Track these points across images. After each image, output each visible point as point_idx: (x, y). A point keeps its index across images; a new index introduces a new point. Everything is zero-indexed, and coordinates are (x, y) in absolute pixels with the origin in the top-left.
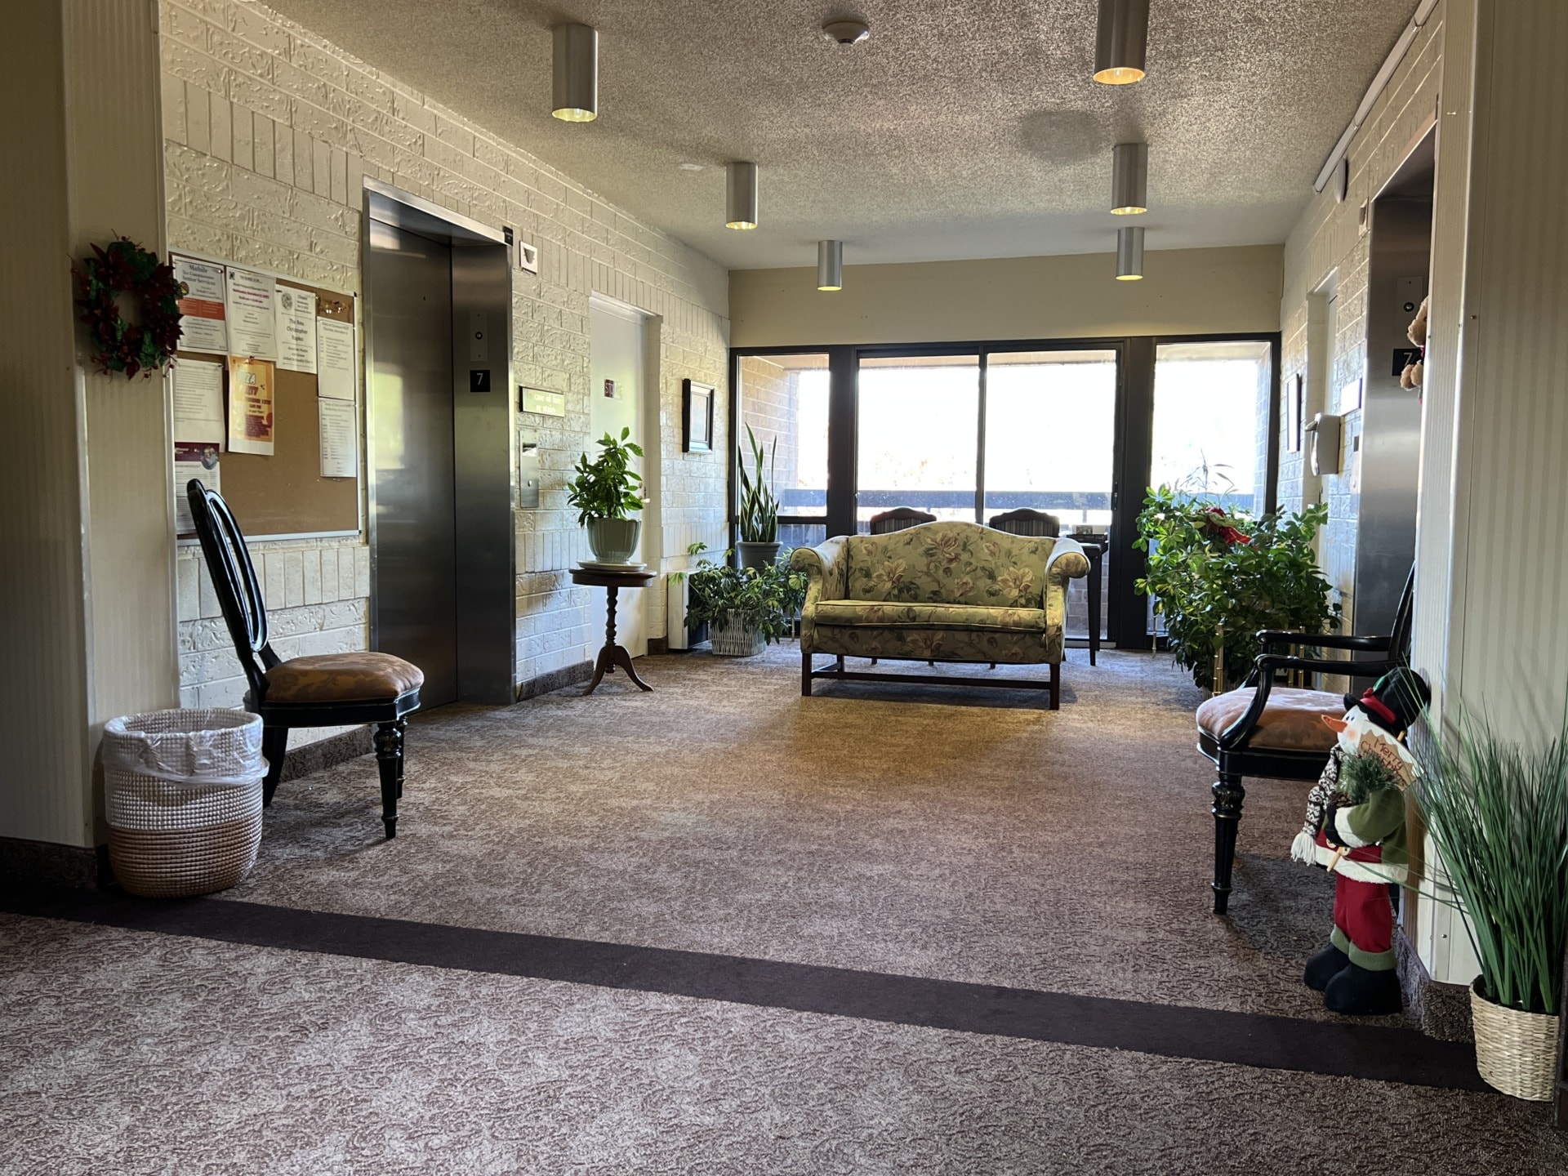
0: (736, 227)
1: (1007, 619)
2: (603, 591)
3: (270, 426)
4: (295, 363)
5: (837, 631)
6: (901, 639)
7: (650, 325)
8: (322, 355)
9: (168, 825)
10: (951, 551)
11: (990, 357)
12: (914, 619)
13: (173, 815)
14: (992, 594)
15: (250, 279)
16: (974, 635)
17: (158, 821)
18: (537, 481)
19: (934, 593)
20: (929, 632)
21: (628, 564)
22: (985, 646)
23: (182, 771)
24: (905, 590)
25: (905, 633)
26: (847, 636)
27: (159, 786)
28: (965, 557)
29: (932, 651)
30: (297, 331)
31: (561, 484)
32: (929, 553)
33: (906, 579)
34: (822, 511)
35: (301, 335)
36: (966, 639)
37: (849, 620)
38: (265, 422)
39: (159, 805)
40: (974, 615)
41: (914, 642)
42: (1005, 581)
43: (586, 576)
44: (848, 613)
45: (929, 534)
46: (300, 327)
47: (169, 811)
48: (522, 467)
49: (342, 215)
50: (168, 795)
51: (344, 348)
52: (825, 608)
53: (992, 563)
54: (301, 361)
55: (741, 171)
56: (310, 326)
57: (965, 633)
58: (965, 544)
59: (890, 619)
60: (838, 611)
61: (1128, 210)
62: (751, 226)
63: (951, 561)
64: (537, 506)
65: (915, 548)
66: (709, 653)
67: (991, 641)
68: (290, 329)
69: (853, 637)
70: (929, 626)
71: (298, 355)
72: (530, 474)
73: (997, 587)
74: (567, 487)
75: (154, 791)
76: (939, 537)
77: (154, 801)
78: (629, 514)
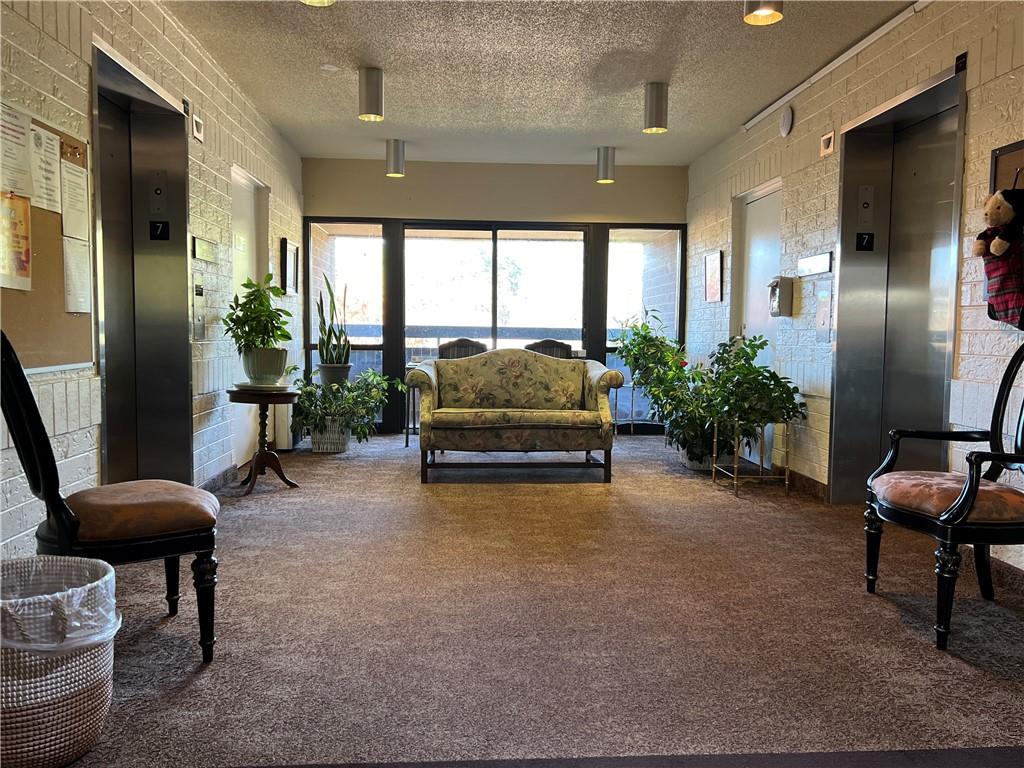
0: (366, 119)
1: (576, 419)
2: (255, 407)
3: (27, 262)
4: (45, 201)
5: (448, 432)
6: (498, 436)
7: (261, 193)
8: (66, 196)
9: (31, 699)
10: (517, 371)
11: (500, 233)
12: (508, 421)
13: (36, 687)
14: (547, 400)
15: (10, 115)
16: (552, 431)
17: (18, 696)
18: (203, 318)
19: (507, 401)
20: (519, 431)
21: (278, 385)
22: (560, 439)
23: (47, 637)
24: (485, 399)
25: (501, 432)
26: (457, 436)
27: (19, 658)
28: (527, 374)
29: (522, 444)
30: (46, 170)
31: (216, 319)
32: (501, 372)
33: (485, 391)
34: (379, 341)
35: (50, 175)
36: (546, 435)
37: (460, 424)
38: (24, 258)
39: (19, 679)
40: (551, 417)
41: (508, 438)
42: (556, 391)
43: (240, 395)
44: (459, 419)
45: (498, 358)
46: (49, 168)
47: (31, 683)
48: (196, 306)
49: (76, 66)
50: (31, 666)
51: (81, 192)
52: (440, 415)
53: (546, 379)
54: (50, 200)
55: (371, 74)
56: (56, 167)
57: (545, 431)
58: (526, 366)
59: (491, 422)
60: (450, 417)
61: (654, 130)
62: (378, 119)
63: (517, 377)
64: (204, 338)
65: (491, 368)
66: (308, 452)
67: (565, 435)
68: (41, 168)
69: (462, 436)
70: (520, 426)
71: (48, 194)
72: (199, 312)
73: (551, 396)
74: (222, 322)
75: (13, 664)
76: (506, 360)
77: (12, 676)
78: (280, 344)
